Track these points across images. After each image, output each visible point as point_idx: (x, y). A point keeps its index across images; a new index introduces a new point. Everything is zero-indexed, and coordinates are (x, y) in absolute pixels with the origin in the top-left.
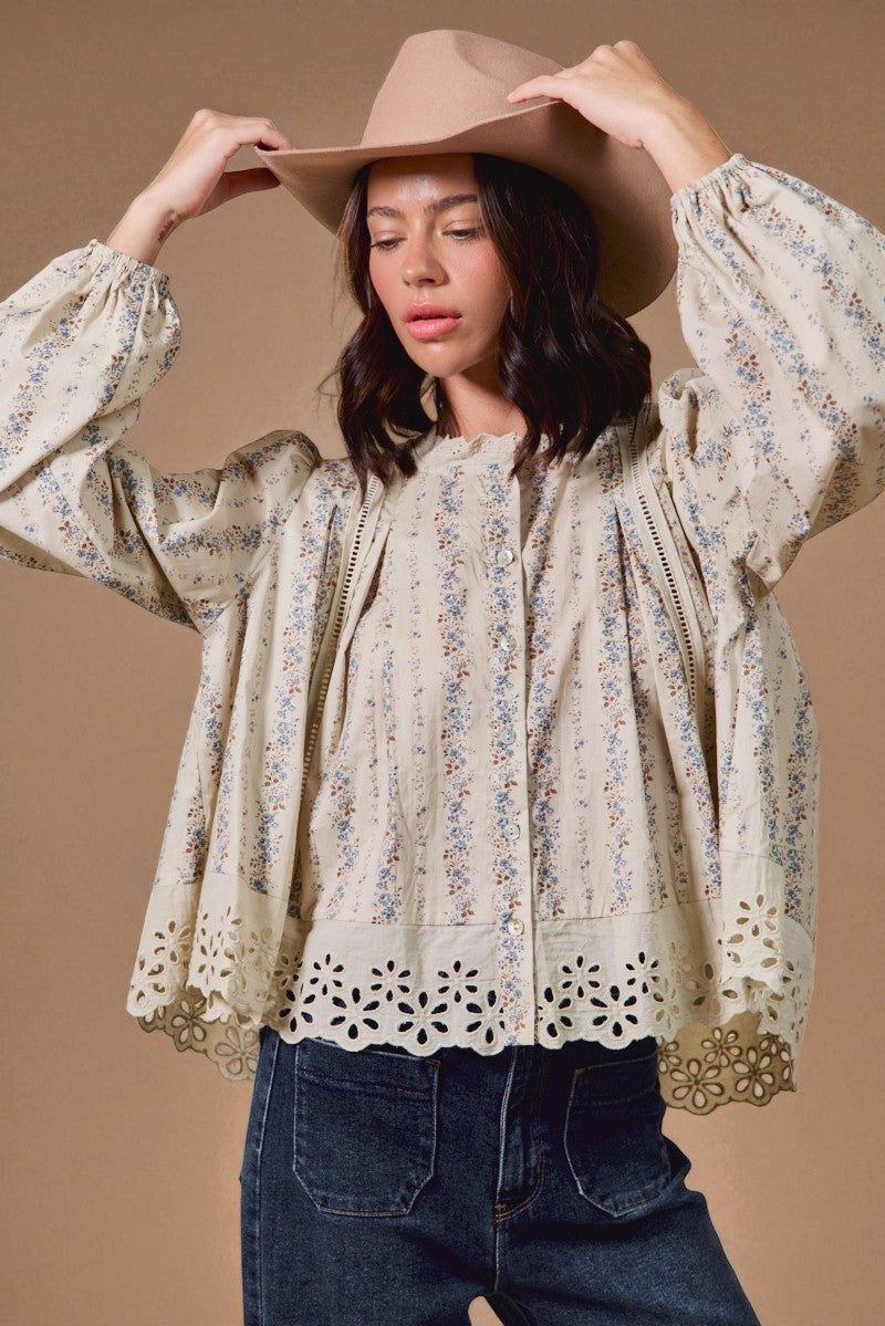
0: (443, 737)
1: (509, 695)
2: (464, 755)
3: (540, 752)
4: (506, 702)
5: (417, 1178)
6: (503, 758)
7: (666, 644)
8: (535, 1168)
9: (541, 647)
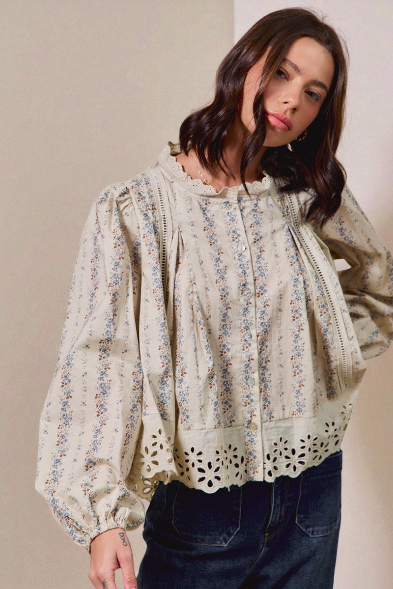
0: (219, 338)
1: (248, 316)
4: (247, 320)
7: (320, 292)
9: (262, 292)
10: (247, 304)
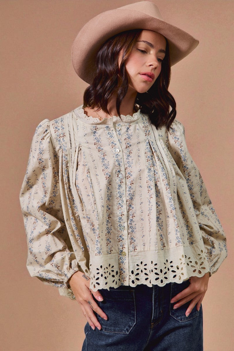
4: (121, 192)
5: (132, 324)
9: (130, 176)
10: (121, 183)
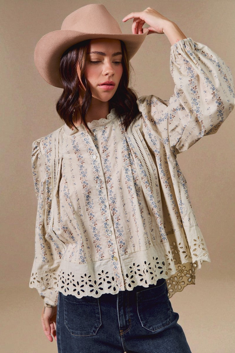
0: (87, 210)
1: (103, 195)
2: (94, 214)
3: (114, 209)
4: (102, 198)
5: (97, 325)
6: (104, 213)
7: (143, 174)
8: (129, 320)
9: (109, 180)
10: (101, 188)
